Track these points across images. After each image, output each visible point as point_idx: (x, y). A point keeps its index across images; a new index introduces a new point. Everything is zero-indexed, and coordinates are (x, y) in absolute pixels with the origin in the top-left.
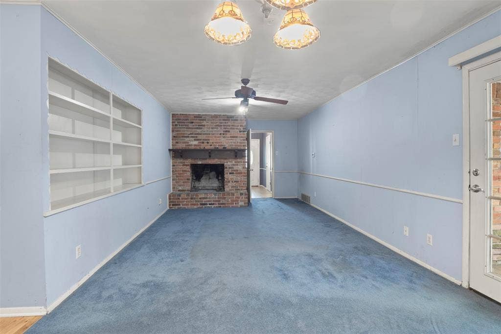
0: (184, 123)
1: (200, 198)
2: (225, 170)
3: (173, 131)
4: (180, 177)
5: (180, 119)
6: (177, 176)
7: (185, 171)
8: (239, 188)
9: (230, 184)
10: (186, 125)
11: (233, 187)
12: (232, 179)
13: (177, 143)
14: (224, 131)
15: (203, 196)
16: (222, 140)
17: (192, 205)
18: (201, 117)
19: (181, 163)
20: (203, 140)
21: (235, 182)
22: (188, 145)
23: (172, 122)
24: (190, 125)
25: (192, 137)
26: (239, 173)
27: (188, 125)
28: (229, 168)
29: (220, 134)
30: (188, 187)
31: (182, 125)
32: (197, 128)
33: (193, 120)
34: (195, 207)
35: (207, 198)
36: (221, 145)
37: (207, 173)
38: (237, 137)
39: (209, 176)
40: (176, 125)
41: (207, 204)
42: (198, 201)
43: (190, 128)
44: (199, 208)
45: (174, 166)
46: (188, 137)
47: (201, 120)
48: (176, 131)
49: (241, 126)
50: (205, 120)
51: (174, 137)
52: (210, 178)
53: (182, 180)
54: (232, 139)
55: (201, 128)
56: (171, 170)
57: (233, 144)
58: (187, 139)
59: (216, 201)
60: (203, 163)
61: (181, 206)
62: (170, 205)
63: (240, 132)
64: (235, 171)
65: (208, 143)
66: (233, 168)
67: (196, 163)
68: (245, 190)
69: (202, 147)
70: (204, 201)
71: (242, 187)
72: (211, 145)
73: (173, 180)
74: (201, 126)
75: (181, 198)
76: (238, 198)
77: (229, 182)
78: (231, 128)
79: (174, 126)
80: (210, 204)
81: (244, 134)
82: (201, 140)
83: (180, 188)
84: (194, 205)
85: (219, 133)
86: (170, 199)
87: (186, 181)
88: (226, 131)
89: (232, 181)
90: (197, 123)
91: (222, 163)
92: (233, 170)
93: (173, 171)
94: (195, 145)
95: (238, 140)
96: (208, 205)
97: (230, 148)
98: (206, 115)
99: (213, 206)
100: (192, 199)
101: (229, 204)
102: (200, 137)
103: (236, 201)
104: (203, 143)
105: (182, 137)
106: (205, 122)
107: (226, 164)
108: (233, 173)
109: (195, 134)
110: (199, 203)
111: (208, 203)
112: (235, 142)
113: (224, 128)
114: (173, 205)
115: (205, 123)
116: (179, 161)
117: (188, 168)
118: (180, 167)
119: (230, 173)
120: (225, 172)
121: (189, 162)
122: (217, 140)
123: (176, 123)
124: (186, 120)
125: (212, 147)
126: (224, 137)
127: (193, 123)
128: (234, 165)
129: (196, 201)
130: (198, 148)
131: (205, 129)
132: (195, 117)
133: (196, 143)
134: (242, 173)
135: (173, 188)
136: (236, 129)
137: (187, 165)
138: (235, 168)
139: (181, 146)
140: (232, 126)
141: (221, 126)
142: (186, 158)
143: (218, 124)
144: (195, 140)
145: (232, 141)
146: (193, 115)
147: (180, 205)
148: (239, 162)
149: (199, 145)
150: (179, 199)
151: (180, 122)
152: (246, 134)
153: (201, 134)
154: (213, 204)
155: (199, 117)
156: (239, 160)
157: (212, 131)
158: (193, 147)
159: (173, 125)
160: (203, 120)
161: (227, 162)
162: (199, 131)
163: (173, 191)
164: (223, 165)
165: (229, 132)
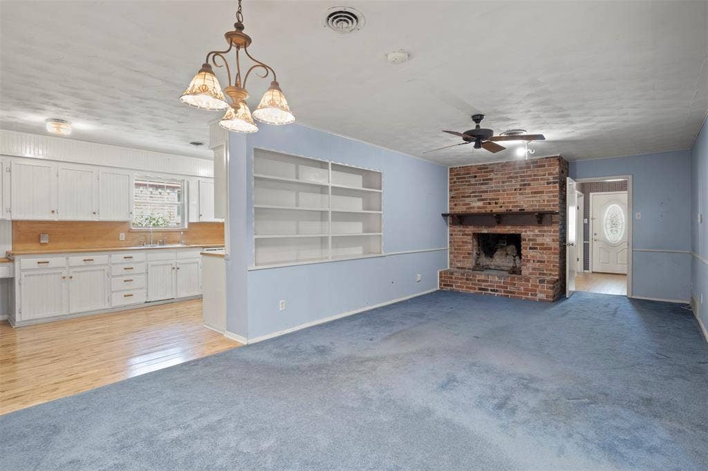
0: (465, 178)
1: (479, 281)
2: (523, 242)
3: (451, 190)
4: (460, 249)
5: (459, 174)
6: (455, 249)
7: (466, 242)
8: (545, 272)
9: (529, 265)
10: (467, 181)
11: (534, 269)
12: (533, 257)
13: (456, 205)
14: (521, 185)
15: (483, 277)
16: (519, 197)
17: (467, 287)
18: (487, 168)
19: (460, 231)
20: (490, 199)
21: (538, 261)
22: (469, 208)
23: (451, 179)
24: (473, 181)
25: (475, 196)
26: (545, 248)
27: (470, 181)
28: (529, 240)
29: (515, 190)
30: (470, 263)
31: (462, 182)
32: (482, 184)
33: (477, 173)
34: (472, 291)
35: (487, 281)
36: (517, 206)
37: (502, 247)
38: (542, 192)
39: (506, 250)
40: (455, 182)
41: (487, 290)
42: (476, 284)
43: (472, 185)
44: (476, 293)
45: (451, 235)
46: (470, 196)
47: (487, 172)
48: (455, 190)
49: (549, 174)
50: (492, 171)
51: (452, 197)
52: (507, 254)
53: (461, 254)
54: (533, 197)
55: (486, 184)
56: (448, 240)
57: (535, 203)
58: (467, 200)
59: (502, 287)
60: (489, 232)
61: (454, 287)
62: (440, 285)
63: (548, 183)
64: (537, 244)
65: (496, 203)
66: (535, 240)
67: (480, 232)
68: (556, 275)
69: (488, 210)
70: (483, 285)
71: (551, 270)
72: (501, 207)
73: (450, 253)
74: (487, 181)
75: (454, 277)
76: (537, 286)
77: (528, 261)
78: (533, 180)
79: (453, 183)
80: (492, 290)
81: (555, 187)
82: (486, 199)
83: (459, 265)
84: (471, 288)
85: (514, 188)
86: (441, 277)
87: (467, 255)
88: (525, 185)
89: (534, 261)
90: (483, 176)
91: (518, 233)
92: (534, 244)
93: (450, 242)
94: (479, 208)
95: (545, 197)
96: (490, 292)
97: (530, 209)
98: (493, 164)
99: (496, 294)
100: (467, 279)
101: (521, 293)
102: (485, 196)
103: (531, 290)
104: (490, 203)
105: (463, 197)
106: (492, 174)
107: (523, 233)
108: (536, 248)
109: (479, 192)
110: (477, 287)
111: (490, 288)
112: (539, 201)
113: (522, 181)
114: (445, 285)
115: (492, 176)
116: (458, 228)
117: (469, 239)
118: (459, 237)
119: (531, 248)
120: (523, 246)
121: (470, 230)
122: (510, 198)
123: (455, 180)
124: (468, 174)
125: (503, 209)
126: (521, 194)
127: (476, 177)
128: (537, 235)
129: (473, 284)
130: (483, 211)
131: (493, 185)
132: (478, 169)
133: (480, 204)
134: (550, 249)
135: (451, 264)
136: (542, 179)
137: (467, 235)
138: (539, 240)
139: (461, 209)
140: (535, 175)
141: (517, 177)
142: (467, 225)
143: (512, 175)
144: (479, 200)
145: (534, 199)
146: (476, 166)
147: (452, 286)
148: (545, 231)
149: (483, 208)
150: (451, 278)
151: (461, 178)
152: (558, 187)
153: (486, 192)
154: (497, 291)
155: (483, 168)
156: (546, 228)
157: (503, 187)
158: (476, 211)
159: (451, 183)
160: (490, 172)
161: (526, 232)
162: (484, 188)
163: (451, 267)
164: (520, 235)
165: (529, 185)
